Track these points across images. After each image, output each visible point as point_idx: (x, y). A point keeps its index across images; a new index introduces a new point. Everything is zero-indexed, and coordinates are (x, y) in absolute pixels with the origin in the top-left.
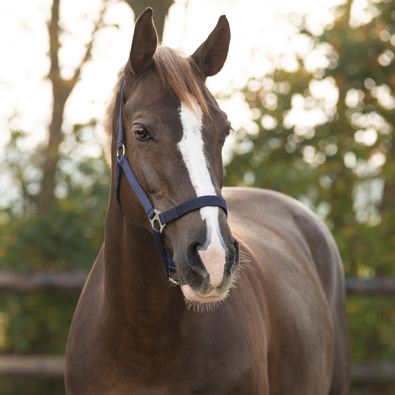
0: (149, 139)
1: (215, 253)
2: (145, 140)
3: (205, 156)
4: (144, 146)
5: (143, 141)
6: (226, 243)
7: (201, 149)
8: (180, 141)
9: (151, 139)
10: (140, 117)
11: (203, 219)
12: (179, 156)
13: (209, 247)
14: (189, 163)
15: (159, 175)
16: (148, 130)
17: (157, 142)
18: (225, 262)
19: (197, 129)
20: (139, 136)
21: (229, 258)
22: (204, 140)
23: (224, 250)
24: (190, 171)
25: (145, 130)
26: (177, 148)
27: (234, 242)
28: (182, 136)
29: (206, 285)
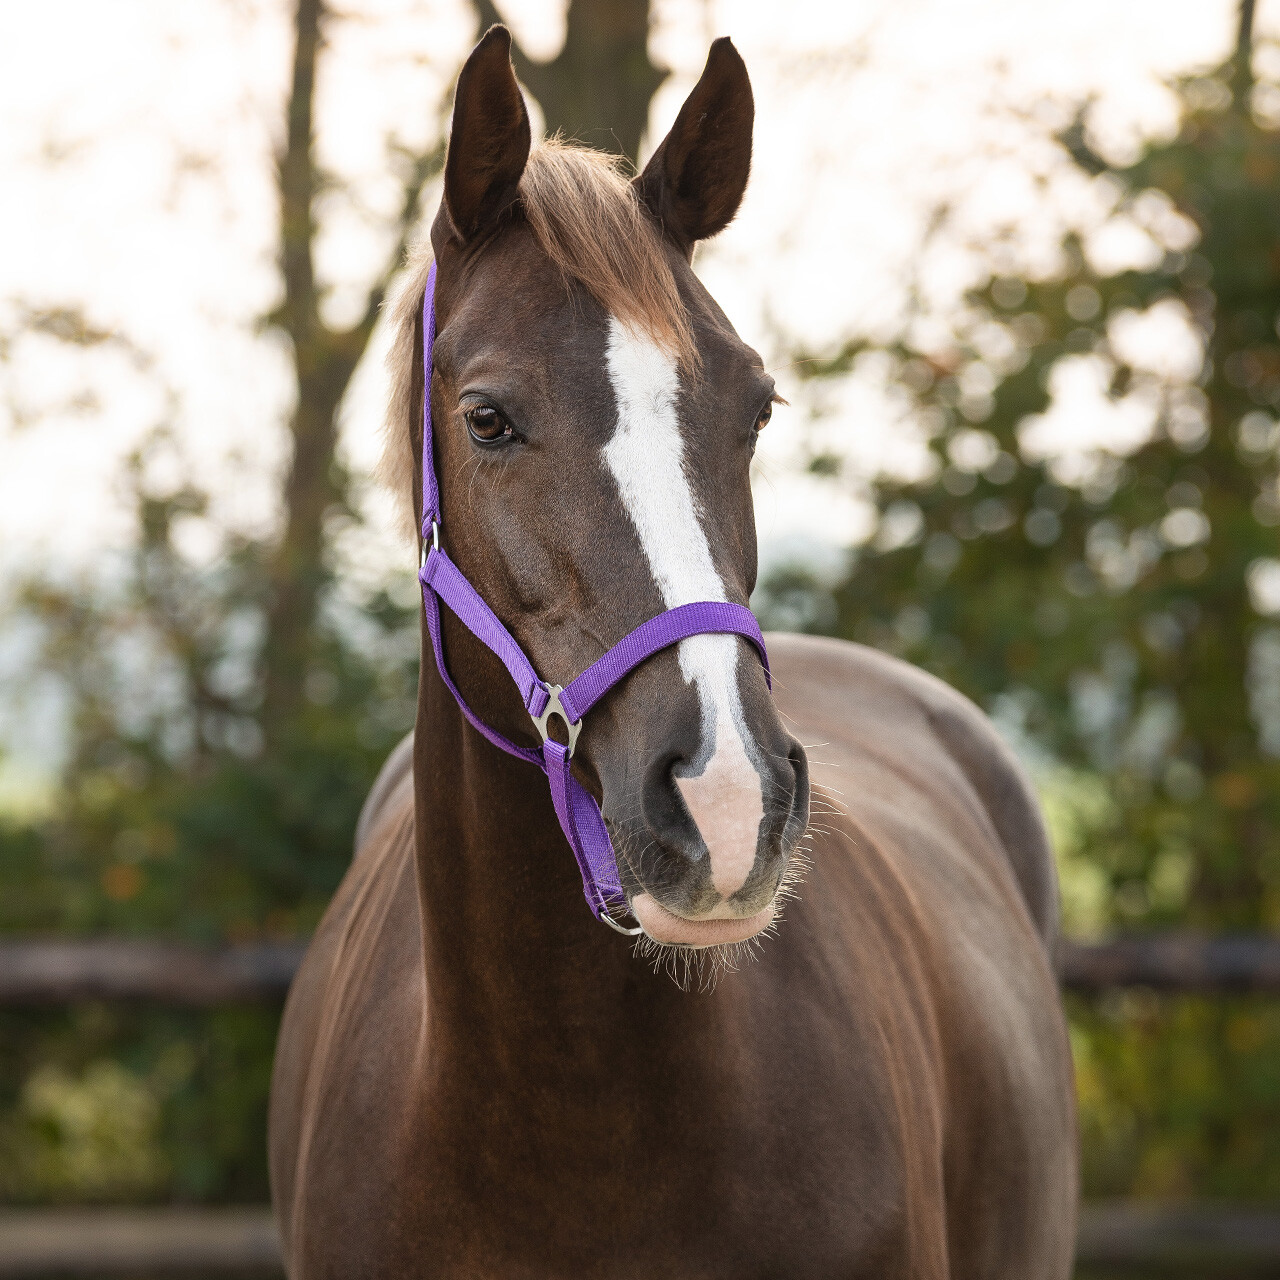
0: (513, 439)
1: (730, 785)
2: (500, 446)
3: (691, 484)
4: (500, 464)
5: (494, 449)
6: (762, 752)
7: (677, 461)
8: (609, 439)
9: (519, 437)
10: (480, 371)
11: (688, 680)
12: (607, 487)
13: (710, 766)
14: (638, 507)
15: (550, 553)
16: (509, 410)
17: (536, 447)
18: (762, 815)
19: (662, 399)
20: (481, 433)
21: (775, 800)
22: (685, 435)
23: (757, 775)
24: (642, 534)
25: (499, 412)
26: (599, 462)
27: (789, 749)
28: (615, 423)
29: (696, 887)
